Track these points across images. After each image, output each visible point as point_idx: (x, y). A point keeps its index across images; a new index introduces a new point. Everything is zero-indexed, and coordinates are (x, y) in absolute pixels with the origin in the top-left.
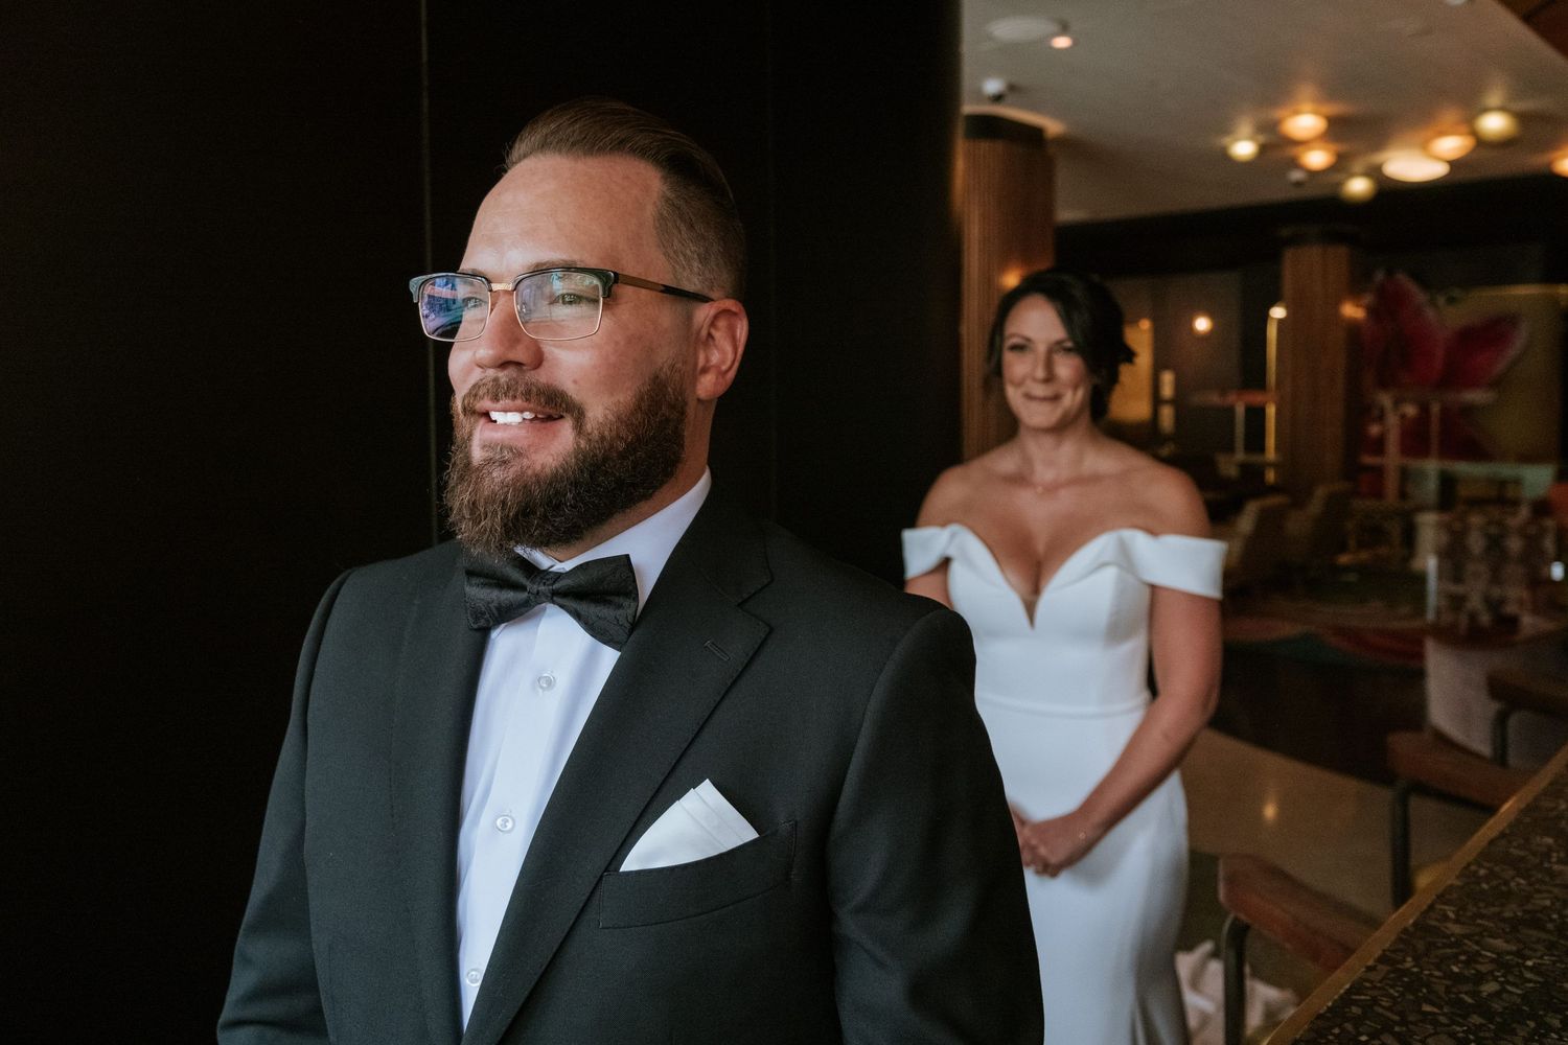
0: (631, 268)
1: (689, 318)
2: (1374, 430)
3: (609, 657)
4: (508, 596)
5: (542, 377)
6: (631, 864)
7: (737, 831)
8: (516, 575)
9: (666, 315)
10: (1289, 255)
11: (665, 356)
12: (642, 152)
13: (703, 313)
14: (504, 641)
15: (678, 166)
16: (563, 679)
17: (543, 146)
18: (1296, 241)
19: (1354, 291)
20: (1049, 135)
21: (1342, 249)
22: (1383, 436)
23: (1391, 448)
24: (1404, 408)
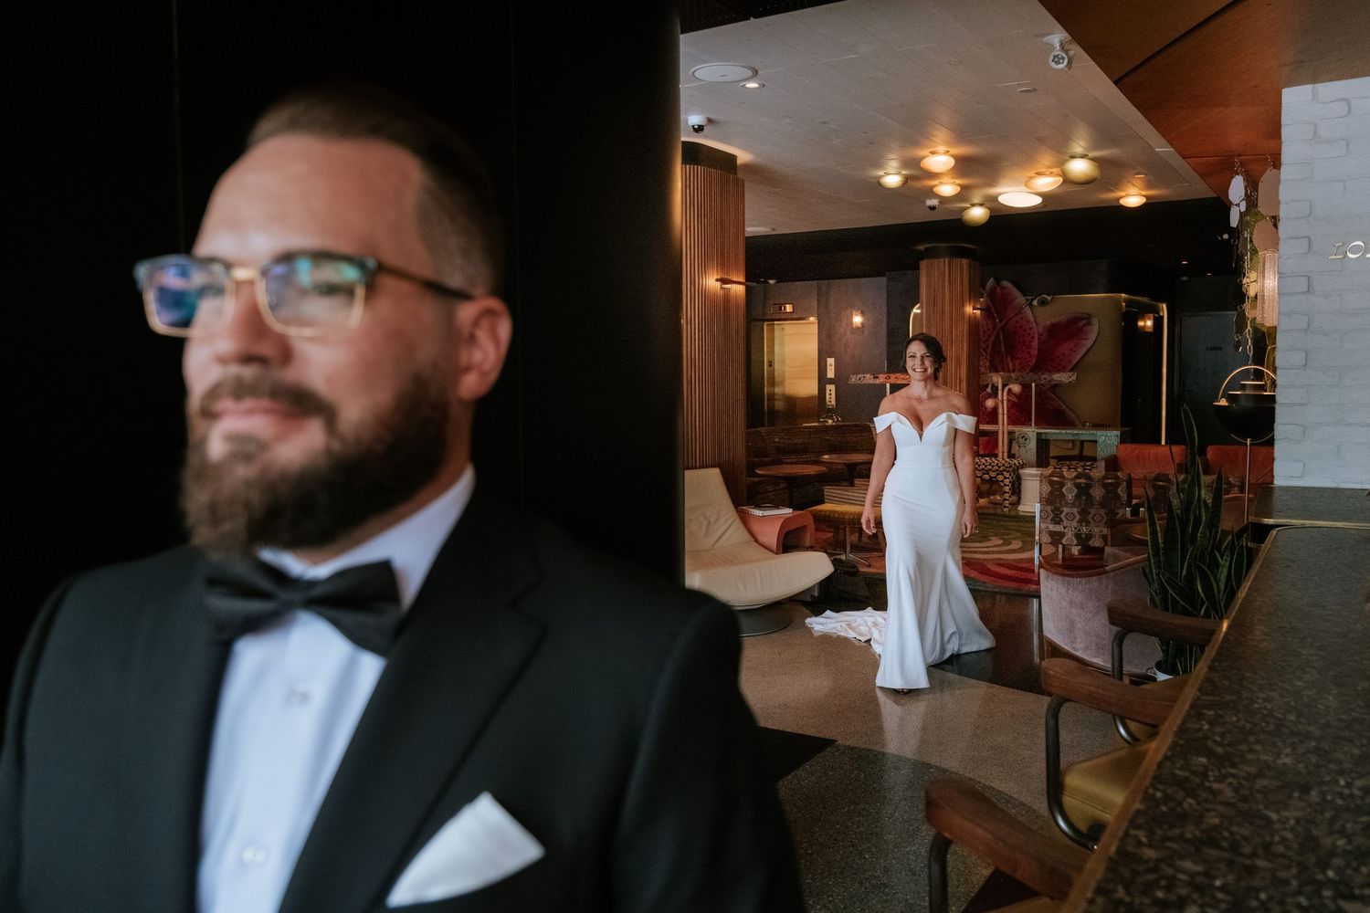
0: (391, 259)
1: (450, 318)
2: (990, 403)
3: (370, 668)
4: (256, 606)
5: (290, 375)
8: (265, 584)
9: (428, 310)
10: (924, 264)
11: (427, 352)
13: (466, 312)
14: (250, 655)
16: (319, 691)
18: (929, 254)
19: (974, 295)
20: (739, 162)
21: (965, 261)
22: (995, 410)
23: (1000, 417)
24: (1011, 386)
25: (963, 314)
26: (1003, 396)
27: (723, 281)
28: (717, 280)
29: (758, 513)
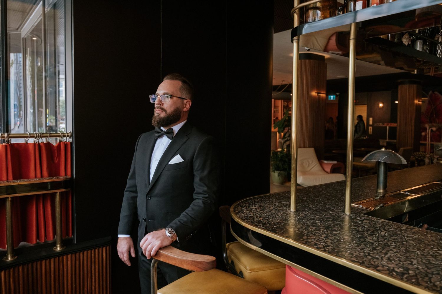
1: (183, 101)
2: (423, 134)
4: (160, 134)
6: (169, 164)
7: (182, 160)
8: (160, 131)
9: (180, 100)
10: (400, 87)
11: (179, 105)
12: (179, 80)
13: (185, 101)
15: (184, 82)
16: (165, 144)
17: (167, 79)
18: (402, 83)
19: (419, 97)
20: (326, 58)
21: (415, 85)
22: (426, 136)
23: (427, 139)
24: (432, 128)
25: (414, 103)
26: (429, 131)
27: (318, 93)
28: (316, 93)
29: (326, 162)
